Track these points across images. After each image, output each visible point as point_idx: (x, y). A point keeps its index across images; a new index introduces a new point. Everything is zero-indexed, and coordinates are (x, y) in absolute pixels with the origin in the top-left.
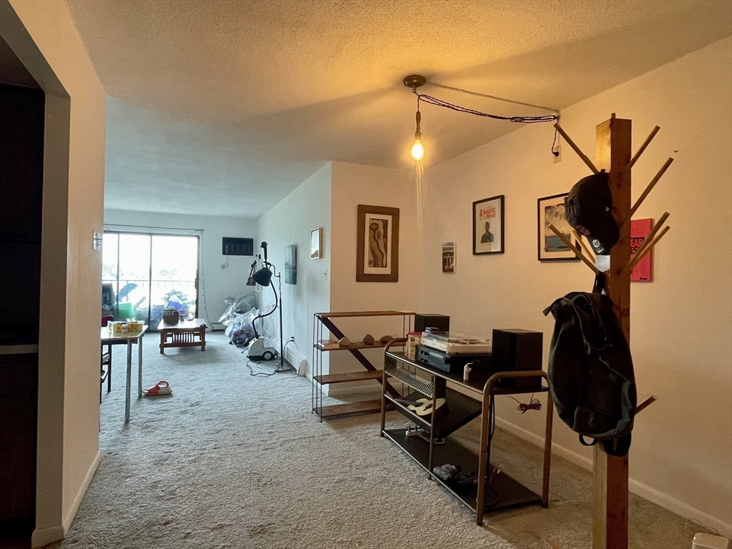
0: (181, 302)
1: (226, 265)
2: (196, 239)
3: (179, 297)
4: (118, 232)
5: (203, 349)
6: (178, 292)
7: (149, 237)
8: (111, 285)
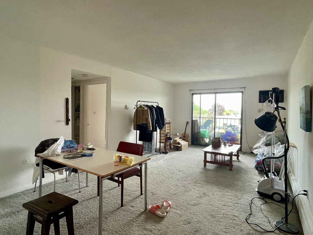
0: (233, 132)
1: (261, 110)
2: (241, 94)
3: (233, 129)
4: (200, 94)
5: (231, 170)
6: (233, 126)
7: (214, 95)
8: (197, 121)
